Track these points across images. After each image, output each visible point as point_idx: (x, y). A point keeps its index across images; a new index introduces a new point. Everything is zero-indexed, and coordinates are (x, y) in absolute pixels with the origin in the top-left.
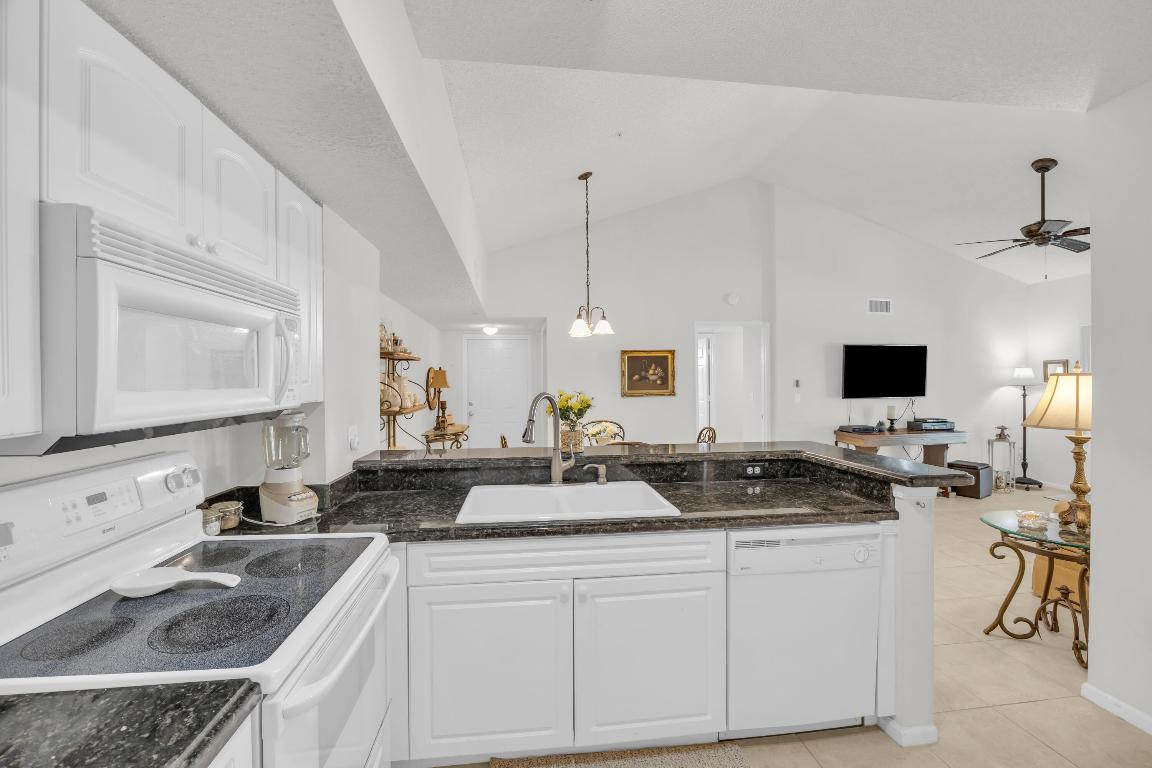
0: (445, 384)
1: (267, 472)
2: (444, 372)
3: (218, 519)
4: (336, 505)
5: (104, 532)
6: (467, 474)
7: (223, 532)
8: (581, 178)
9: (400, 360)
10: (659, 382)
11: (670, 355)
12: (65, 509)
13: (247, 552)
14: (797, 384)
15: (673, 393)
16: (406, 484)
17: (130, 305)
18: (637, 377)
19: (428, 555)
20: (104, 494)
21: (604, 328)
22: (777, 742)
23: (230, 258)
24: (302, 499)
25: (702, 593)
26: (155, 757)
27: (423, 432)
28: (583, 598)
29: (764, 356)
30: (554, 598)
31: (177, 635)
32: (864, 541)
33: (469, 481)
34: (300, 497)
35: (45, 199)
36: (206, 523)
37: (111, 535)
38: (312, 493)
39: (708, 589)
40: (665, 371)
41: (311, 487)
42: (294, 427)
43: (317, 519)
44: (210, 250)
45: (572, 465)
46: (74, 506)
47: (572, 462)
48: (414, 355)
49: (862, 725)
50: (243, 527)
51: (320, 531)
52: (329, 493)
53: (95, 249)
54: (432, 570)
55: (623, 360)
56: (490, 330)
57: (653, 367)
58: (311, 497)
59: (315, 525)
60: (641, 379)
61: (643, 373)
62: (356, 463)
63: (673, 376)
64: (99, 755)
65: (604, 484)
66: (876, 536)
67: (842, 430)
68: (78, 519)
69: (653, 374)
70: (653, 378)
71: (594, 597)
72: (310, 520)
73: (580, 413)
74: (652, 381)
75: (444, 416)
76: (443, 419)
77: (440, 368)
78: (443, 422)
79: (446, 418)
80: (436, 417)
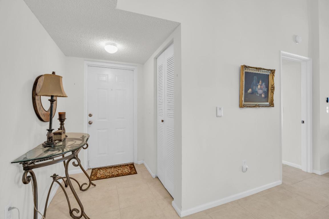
0: (61, 92)
10: (263, 96)
18: (250, 91)
40: (267, 86)
60: (253, 92)
61: (254, 88)
69: (260, 89)
74: (259, 94)
75: (62, 127)
76: (60, 131)
77: (54, 73)
78: (60, 134)
79: (64, 130)
80: (48, 130)
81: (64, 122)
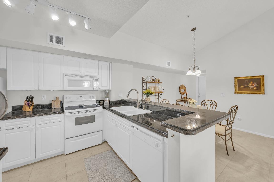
8: (192, 30)
10: (255, 89)
11: (261, 78)
15: (263, 93)
18: (242, 87)
20: (82, 97)
40: (259, 84)
47: (140, 104)
55: (235, 81)
57: (251, 82)
58: (108, 102)
60: (245, 87)
61: (246, 85)
63: (264, 86)
66: (160, 141)
68: (78, 98)
70: (252, 87)
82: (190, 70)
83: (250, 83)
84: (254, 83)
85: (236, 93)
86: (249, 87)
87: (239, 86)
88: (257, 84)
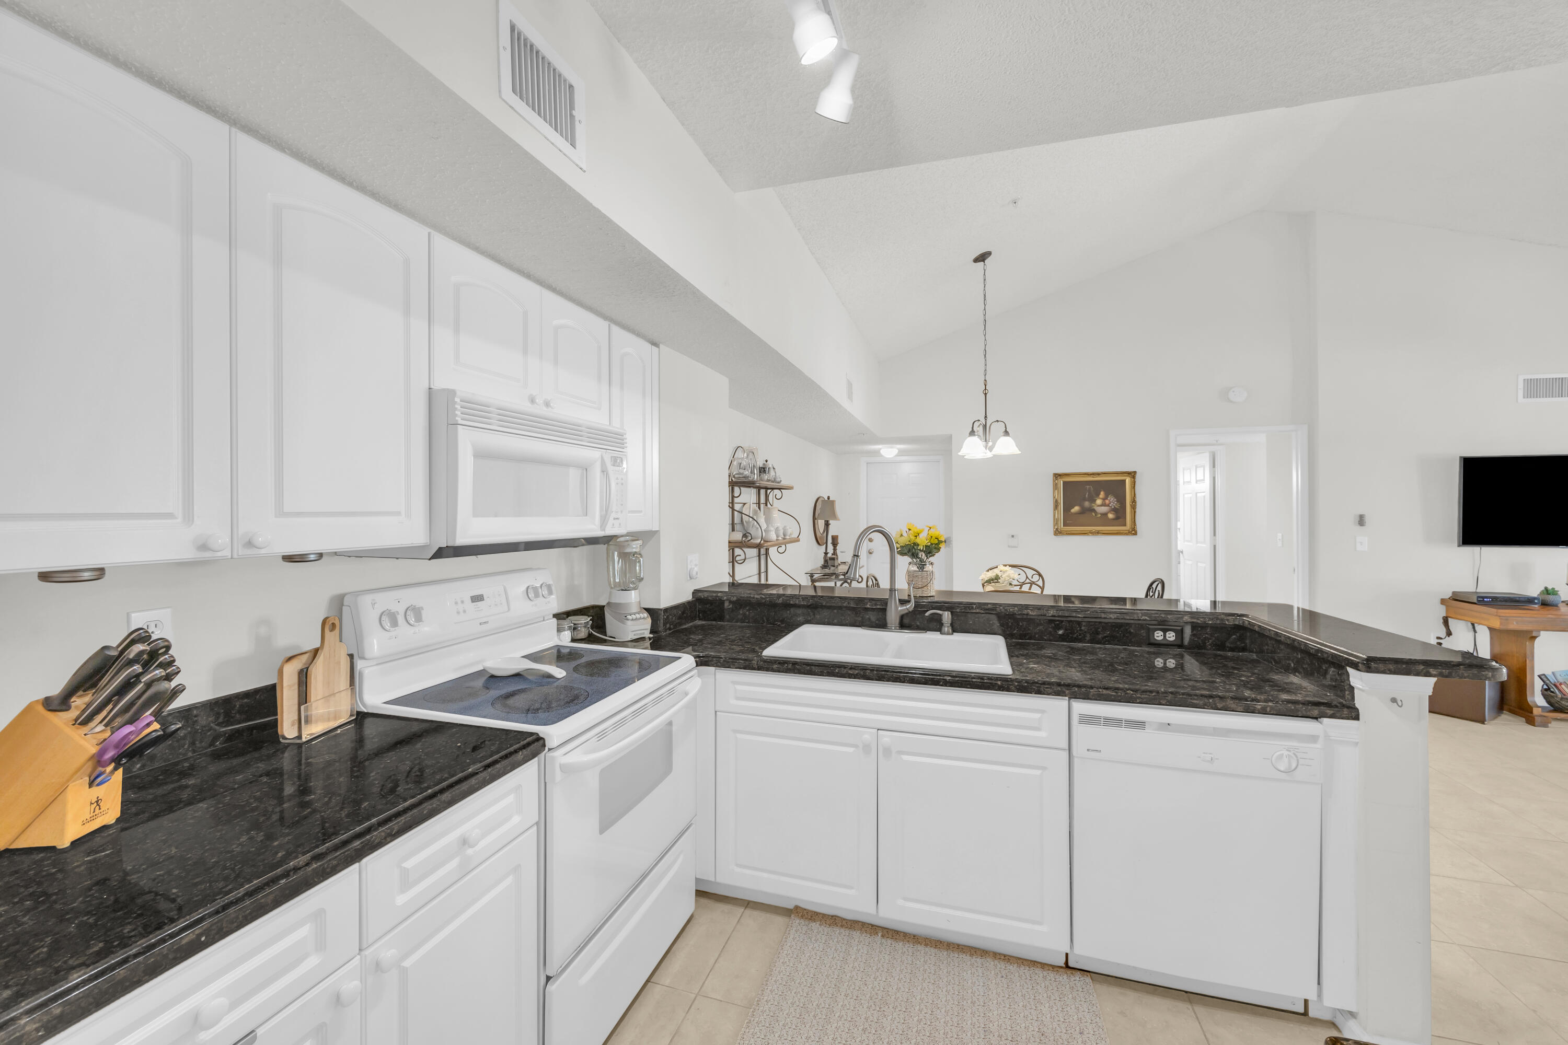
0: (834, 517)
1: (611, 593)
2: (833, 502)
3: (570, 628)
4: (670, 629)
5: (480, 624)
6: (799, 611)
7: (573, 640)
8: (976, 260)
9: (773, 489)
10: (1111, 516)
11: (1128, 481)
12: (456, 603)
13: (581, 656)
14: (1361, 521)
15: (1133, 532)
16: (740, 617)
17: (481, 455)
18: (1076, 509)
19: (734, 683)
20: (482, 596)
21: (1006, 446)
22: (1153, 993)
23: (564, 411)
24: (636, 619)
25: (1038, 772)
26: (468, 761)
27: (809, 570)
28: (887, 751)
29: (1296, 478)
30: (856, 746)
31: (511, 701)
32: (1294, 744)
33: (801, 619)
34: (634, 617)
35: (432, 387)
36: (559, 630)
37: (484, 627)
38: (646, 615)
39: (1044, 768)
40: (1121, 500)
41: (648, 610)
42: (631, 553)
43: (650, 639)
44: (547, 404)
45: (911, 610)
46: (462, 602)
47: (910, 606)
48: (784, 483)
49: (1305, 1014)
50: (590, 639)
51: (652, 649)
52: (662, 616)
53: (457, 418)
54: (738, 698)
55: (1056, 487)
56: (889, 452)
57: (1102, 494)
58: (644, 618)
59: (648, 643)
60: (1084, 511)
61: (1087, 504)
62: (695, 592)
63: (1134, 507)
64: (442, 754)
65: (948, 634)
66: (1313, 739)
67: (1458, 598)
68: (464, 611)
69: (1101, 505)
70: (1104, 509)
71: (900, 753)
72: (643, 639)
73: (932, 549)
74: (1101, 514)
75: (835, 553)
76: (834, 556)
77: (829, 498)
78: (833, 559)
79: (837, 555)
80: (825, 553)
81: (837, 548)
82: (972, 433)
83: (1098, 495)
84: (1109, 496)
85: (1058, 532)
86: (1094, 510)
87: (1067, 509)
88: (1118, 501)
